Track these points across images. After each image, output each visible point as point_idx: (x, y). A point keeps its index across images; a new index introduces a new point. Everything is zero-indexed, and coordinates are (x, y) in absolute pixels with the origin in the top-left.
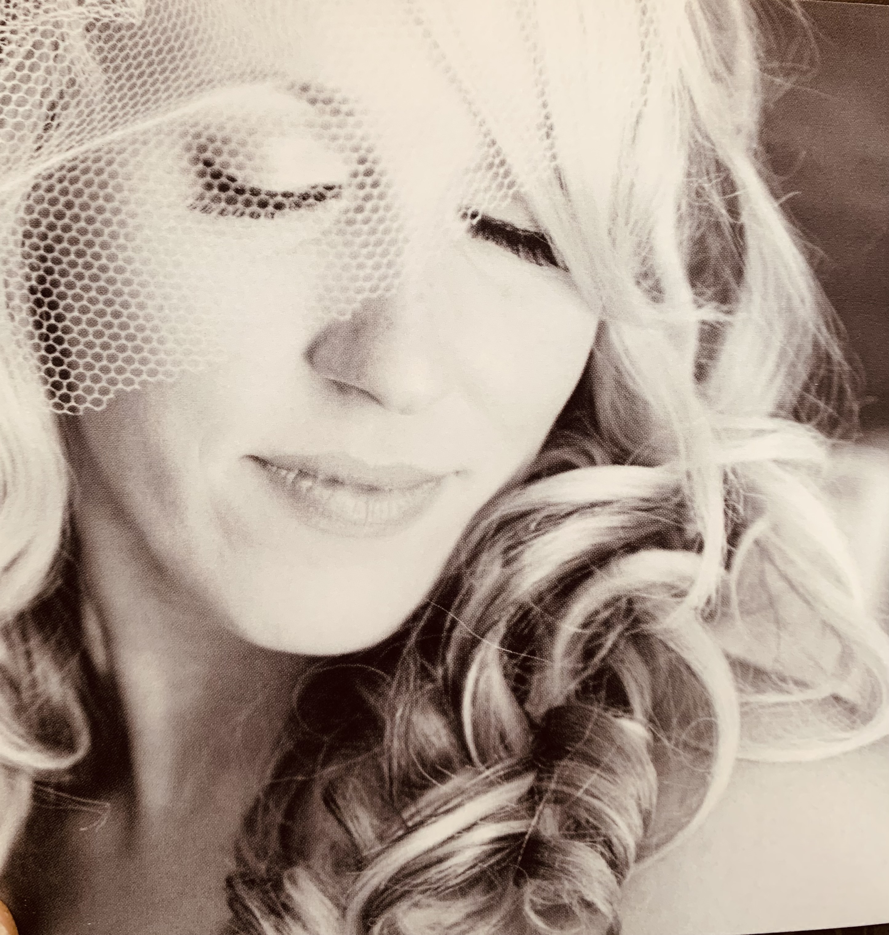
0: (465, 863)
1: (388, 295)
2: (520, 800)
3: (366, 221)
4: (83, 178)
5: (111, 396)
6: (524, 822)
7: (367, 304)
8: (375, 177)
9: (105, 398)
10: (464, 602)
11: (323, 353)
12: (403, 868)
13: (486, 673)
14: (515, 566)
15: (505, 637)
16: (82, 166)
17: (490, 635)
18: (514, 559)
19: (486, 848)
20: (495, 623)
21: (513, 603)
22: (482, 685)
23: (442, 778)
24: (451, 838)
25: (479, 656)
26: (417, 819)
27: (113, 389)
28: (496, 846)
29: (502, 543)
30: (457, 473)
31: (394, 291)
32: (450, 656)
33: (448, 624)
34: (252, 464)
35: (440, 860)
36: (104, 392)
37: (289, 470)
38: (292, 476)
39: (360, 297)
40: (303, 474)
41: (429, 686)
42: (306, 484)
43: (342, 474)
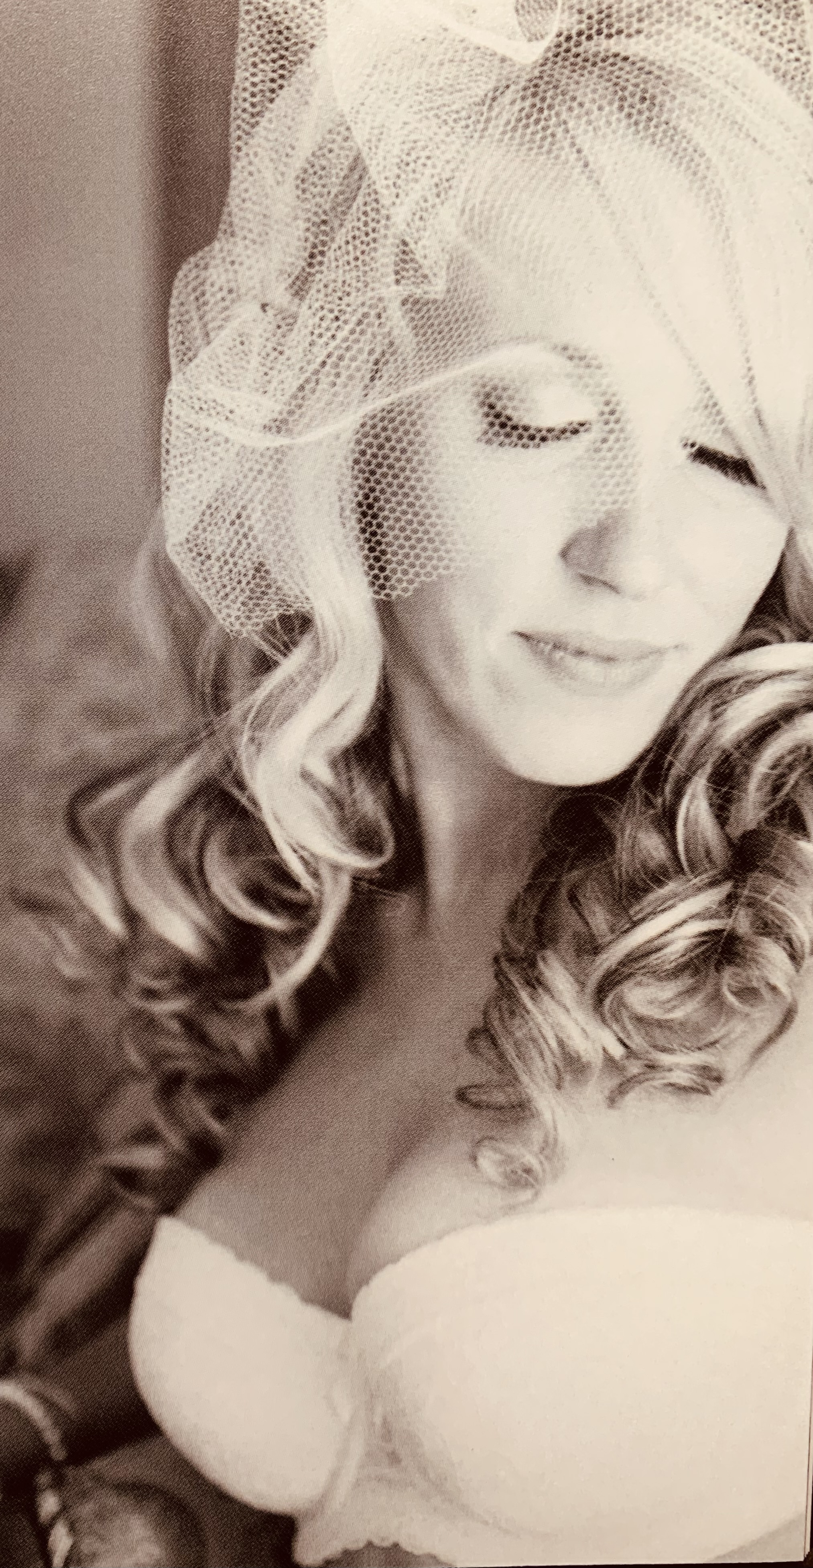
0: (677, 952)
1: (625, 507)
2: (720, 904)
3: (610, 450)
4: (399, 418)
5: (416, 585)
6: (724, 921)
7: (609, 514)
8: (617, 415)
9: (411, 587)
10: (678, 749)
11: (575, 552)
12: (628, 955)
13: (696, 802)
14: (719, 721)
15: (711, 775)
16: (398, 409)
17: (700, 771)
18: (720, 715)
19: (694, 940)
20: (703, 765)
21: (718, 748)
22: (691, 814)
23: (660, 883)
24: (667, 932)
25: (689, 791)
26: (640, 916)
27: (418, 580)
28: (702, 939)
29: (710, 704)
30: (676, 647)
31: (630, 504)
32: (668, 788)
33: (666, 765)
34: (517, 640)
35: (658, 949)
36: (411, 582)
37: (547, 643)
38: (549, 647)
39: (604, 509)
40: (556, 647)
41: (652, 812)
42: (559, 654)
43: (586, 646)
